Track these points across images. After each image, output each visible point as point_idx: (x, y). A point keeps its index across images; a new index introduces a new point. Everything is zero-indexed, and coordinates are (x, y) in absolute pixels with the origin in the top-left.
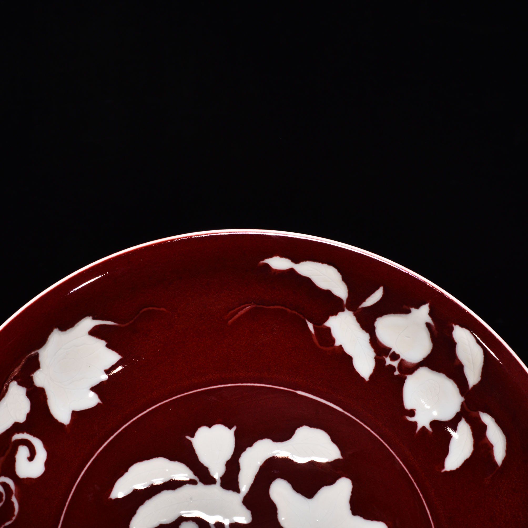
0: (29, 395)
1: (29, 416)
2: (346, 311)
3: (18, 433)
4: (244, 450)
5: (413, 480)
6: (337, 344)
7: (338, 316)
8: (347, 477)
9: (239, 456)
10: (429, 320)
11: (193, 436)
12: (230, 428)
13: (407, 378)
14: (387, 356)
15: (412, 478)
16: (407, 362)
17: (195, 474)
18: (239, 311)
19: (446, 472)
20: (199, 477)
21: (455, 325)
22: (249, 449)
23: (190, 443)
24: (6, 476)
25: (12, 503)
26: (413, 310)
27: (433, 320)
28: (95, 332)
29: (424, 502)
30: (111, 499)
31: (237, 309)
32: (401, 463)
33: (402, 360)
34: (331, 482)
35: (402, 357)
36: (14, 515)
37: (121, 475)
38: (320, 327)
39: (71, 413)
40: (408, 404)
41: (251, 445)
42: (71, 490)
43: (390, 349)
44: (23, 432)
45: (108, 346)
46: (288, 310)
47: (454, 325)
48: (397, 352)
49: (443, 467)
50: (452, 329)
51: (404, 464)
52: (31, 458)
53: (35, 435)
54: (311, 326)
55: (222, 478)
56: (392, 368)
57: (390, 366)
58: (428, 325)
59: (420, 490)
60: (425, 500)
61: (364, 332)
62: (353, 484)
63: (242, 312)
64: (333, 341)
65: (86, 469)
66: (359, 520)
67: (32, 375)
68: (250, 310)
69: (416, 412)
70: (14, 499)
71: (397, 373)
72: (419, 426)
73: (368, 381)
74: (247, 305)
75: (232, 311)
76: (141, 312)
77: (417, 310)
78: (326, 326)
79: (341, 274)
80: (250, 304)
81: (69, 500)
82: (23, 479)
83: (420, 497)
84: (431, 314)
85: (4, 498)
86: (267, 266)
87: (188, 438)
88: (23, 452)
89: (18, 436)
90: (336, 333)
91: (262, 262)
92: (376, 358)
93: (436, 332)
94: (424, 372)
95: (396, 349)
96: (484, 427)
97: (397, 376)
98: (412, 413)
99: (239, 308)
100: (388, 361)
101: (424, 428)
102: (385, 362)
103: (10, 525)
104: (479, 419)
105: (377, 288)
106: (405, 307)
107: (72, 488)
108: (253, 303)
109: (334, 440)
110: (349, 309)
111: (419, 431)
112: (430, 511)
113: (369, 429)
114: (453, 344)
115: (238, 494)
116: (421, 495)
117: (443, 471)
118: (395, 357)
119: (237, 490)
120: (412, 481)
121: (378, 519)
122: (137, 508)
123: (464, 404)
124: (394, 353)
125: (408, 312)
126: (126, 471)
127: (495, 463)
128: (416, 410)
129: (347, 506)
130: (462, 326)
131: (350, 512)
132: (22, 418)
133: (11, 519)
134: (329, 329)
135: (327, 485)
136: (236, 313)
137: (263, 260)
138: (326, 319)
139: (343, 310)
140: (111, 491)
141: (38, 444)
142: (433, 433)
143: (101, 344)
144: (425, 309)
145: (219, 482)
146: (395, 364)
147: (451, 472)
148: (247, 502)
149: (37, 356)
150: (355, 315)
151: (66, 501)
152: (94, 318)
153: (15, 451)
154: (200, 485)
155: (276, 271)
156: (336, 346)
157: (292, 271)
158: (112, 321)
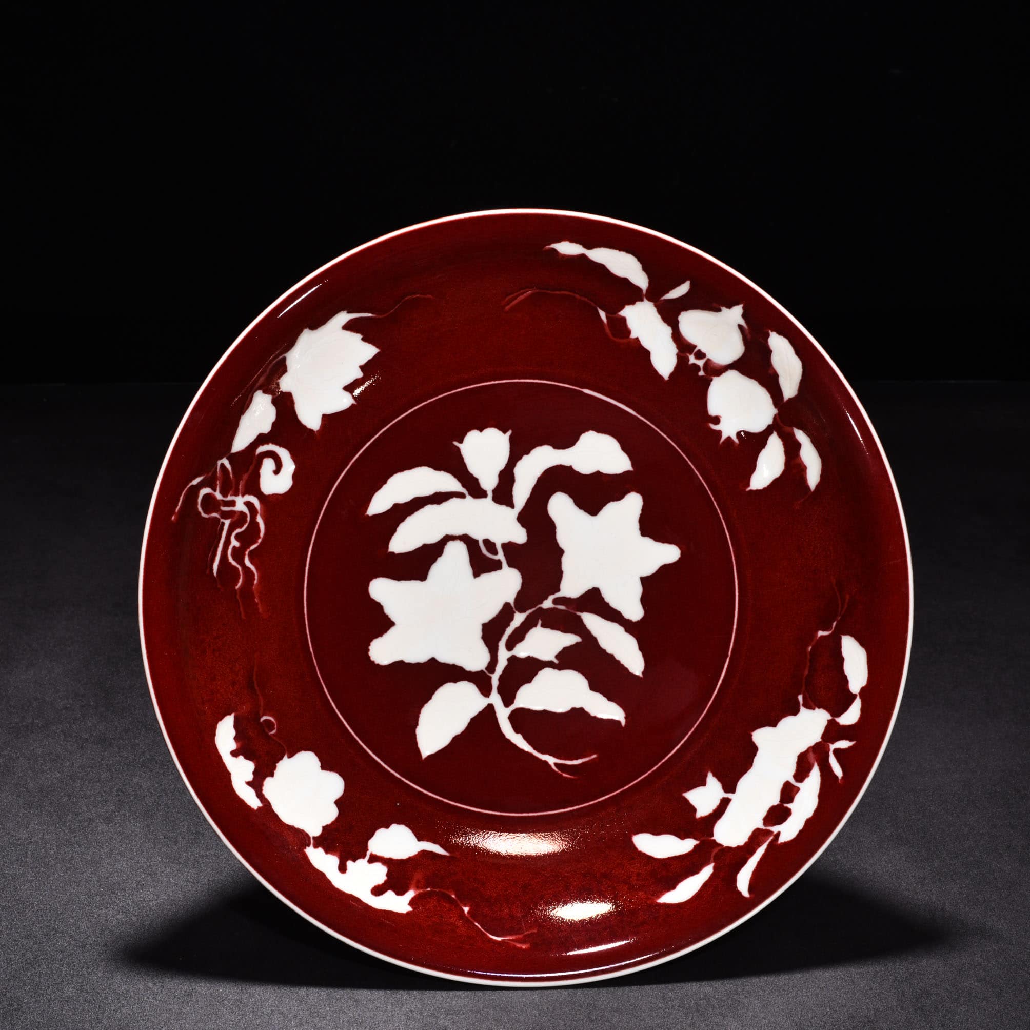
0: (274, 402)
1: (274, 425)
2: (646, 301)
3: (263, 445)
4: (520, 458)
5: (713, 498)
6: (633, 335)
7: (635, 305)
8: (637, 492)
9: (514, 465)
10: (742, 322)
11: (461, 441)
12: (505, 432)
13: (713, 380)
14: (691, 354)
15: (711, 496)
16: (715, 363)
17: (464, 486)
18: (518, 296)
19: (751, 491)
20: (468, 490)
21: (772, 331)
22: (525, 458)
23: (458, 450)
24: (250, 494)
25: (258, 524)
26: (724, 309)
27: (747, 322)
28: (349, 327)
29: (724, 524)
30: (368, 516)
31: (515, 294)
32: (701, 478)
33: (709, 360)
34: (619, 497)
35: (709, 356)
36: (260, 537)
37: (379, 487)
38: (614, 316)
39: (321, 416)
40: (713, 410)
41: (528, 453)
42: (323, 507)
43: (695, 347)
44: (267, 443)
45: (364, 339)
46: (577, 296)
47: (770, 332)
48: (704, 350)
49: (749, 485)
50: (768, 336)
51: (703, 479)
52: (277, 472)
53: (280, 445)
54: (603, 315)
55: (494, 491)
56: (696, 367)
57: (694, 364)
58: (740, 327)
59: (720, 510)
60: (725, 521)
61: (665, 325)
62: (644, 500)
63: (522, 297)
64: (629, 332)
65: (339, 481)
66: (648, 541)
67: (279, 381)
68: (532, 294)
69: (722, 419)
70: (259, 519)
71: (701, 373)
72: (724, 436)
73: (668, 381)
74: (527, 290)
75: (511, 297)
76: (403, 300)
77: (728, 310)
78: (620, 316)
79: (642, 263)
80: (532, 289)
81: (320, 518)
82: (269, 496)
83: (720, 518)
84: (744, 316)
85: (248, 519)
86: (554, 250)
87: (456, 443)
88: (268, 465)
89: (262, 449)
90: (632, 324)
91: (548, 247)
92: (677, 355)
93: (749, 336)
94: (733, 376)
95: (701, 346)
96: (798, 446)
97: (703, 376)
98: (717, 420)
99: (519, 293)
100: (692, 359)
101: (729, 438)
102: (689, 361)
103: (255, 549)
104: (793, 435)
105: (683, 282)
106: (715, 305)
107: (324, 503)
108: (535, 288)
109: (624, 448)
110: (650, 300)
111: (724, 442)
112: (730, 535)
113: (665, 436)
114: (768, 352)
115: (512, 510)
116: (721, 516)
117: (748, 489)
118: (700, 355)
119: (511, 505)
120: (711, 499)
121: (670, 542)
122: (397, 526)
123: (777, 416)
124: (699, 351)
125: (719, 310)
126: (385, 482)
127: (808, 487)
128: (721, 417)
129: (636, 526)
130: (780, 333)
131: (639, 533)
132: (266, 428)
133: (257, 542)
134: (624, 320)
135: (613, 501)
136: (515, 298)
137: (550, 244)
138: (622, 308)
139: (642, 300)
140: (368, 506)
141: (284, 454)
142: (739, 445)
143: (355, 338)
144: (738, 310)
145: (490, 494)
146: (700, 363)
147: (757, 491)
148: (522, 519)
149: (284, 359)
150: (656, 306)
151: (318, 519)
152: (349, 312)
153: (259, 465)
154: (469, 498)
155: (564, 256)
156: (631, 339)
157: (583, 257)
158: (370, 312)
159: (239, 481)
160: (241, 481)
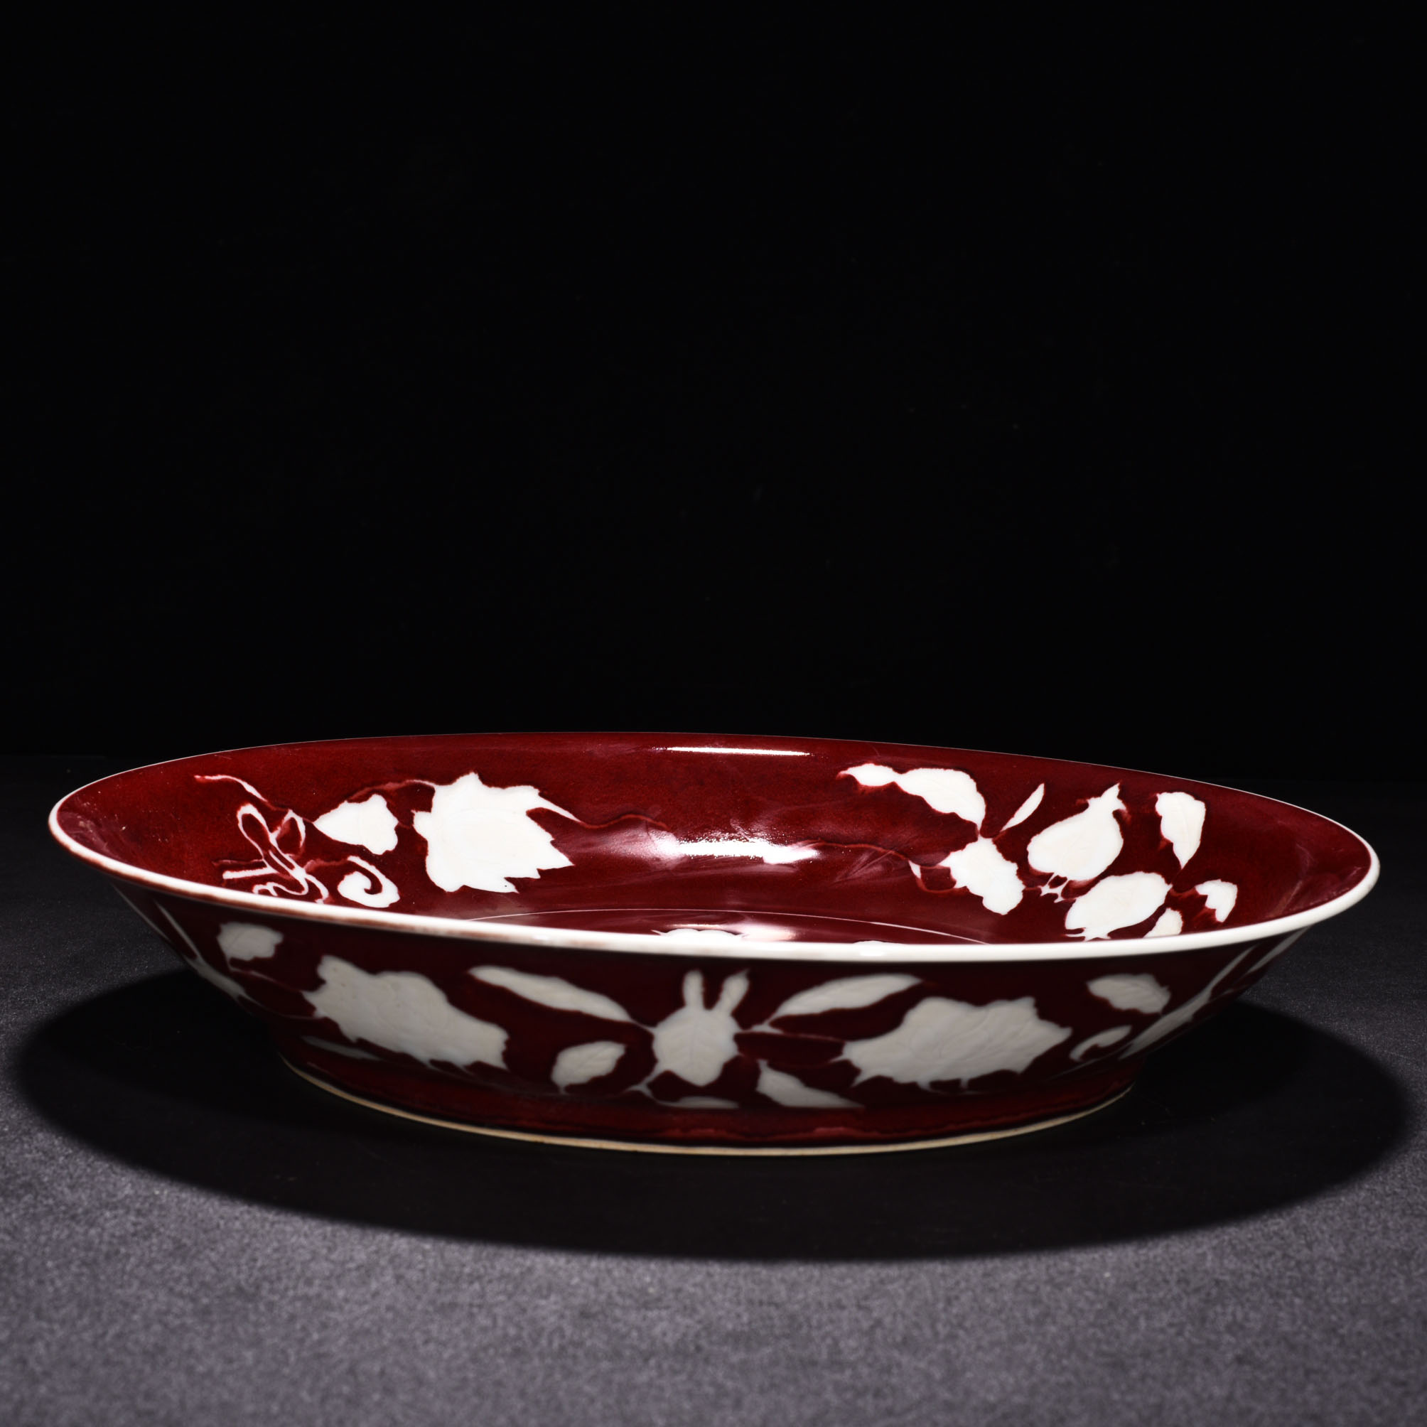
1: (388, 852)
2: (981, 839)
3: (363, 858)
6: (959, 885)
7: (965, 850)
10: (1120, 806)
13: (1076, 902)
14: (1043, 884)
16: (1079, 882)
21: (1161, 793)
26: (1092, 800)
27: (1125, 802)
28: (537, 816)
33: (1070, 883)
35: (1071, 878)
38: (933, 868)
39: (460, 886)
43: (1051, 874)
44: (370, 863)
46: (880, 850)
47: (1158, 795)
48: (1062, 875)
52: (370, 892)
53: (388, 876)
54: (916, 868)
56: (1051, 896)
57: (1048, 894)
58: (1116, 814)
61: (1008, 862)
64: (953, 882)
67: (414, 812)
71: (1059, 899)
76: (623, 818)
77: (1098, 798)
78: (942, 866)
79: (976, 780)
80: (815, 841)
84: (1120, 796)
86: (851, 779)
88: (360, 879)
89: (359, 860)
90: (958, 873)
91: (843, 773)
92: (1024, 891)
94: (1107, 883)
95: (1059, 872)
96: (1203, 898)
97: (1060, 902)
98: (1078, 930)
100: (1046, 890)
102: (1040, 892)
105: (1034, 788)
106: (1079, 801)
108: (819, 839)
110: (985, 835)
114: (1157, 821)
118: (1058, 881)
123: (1172, 891)
124: (1057, 877)
125: (1085, 807)
128: (1085, 927)
132: (375, 849)
134: (947, 870)
137: (846, 768)
138: (945, 855)
139: (975, 839)
141: (389, 885)
143: (543, 837)
144: (1112, 793)
146: (1058, 890)
149: (431, 792)
150: (995, 842)
152: (541, 795)
155: (866, 789)
156: (956, 889)
157: (893, 787)
158: (570, 811)
159: (311, 859)
160: (312, 861)
